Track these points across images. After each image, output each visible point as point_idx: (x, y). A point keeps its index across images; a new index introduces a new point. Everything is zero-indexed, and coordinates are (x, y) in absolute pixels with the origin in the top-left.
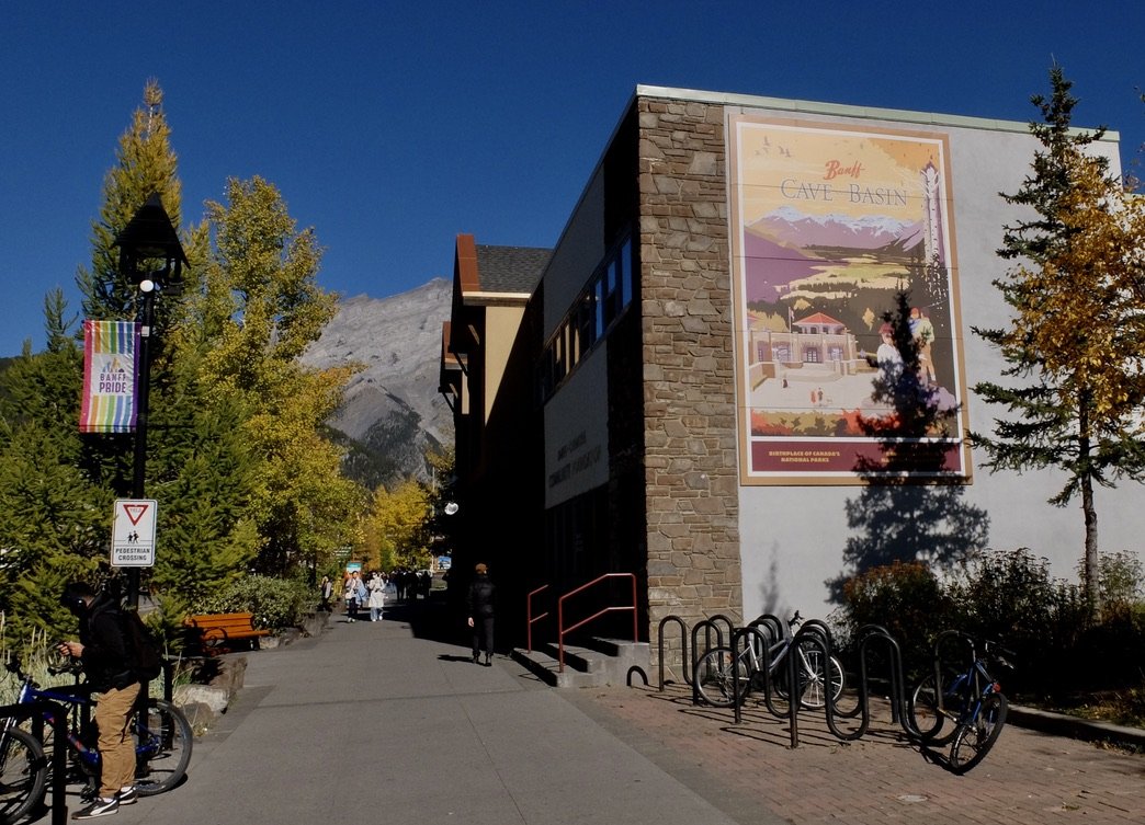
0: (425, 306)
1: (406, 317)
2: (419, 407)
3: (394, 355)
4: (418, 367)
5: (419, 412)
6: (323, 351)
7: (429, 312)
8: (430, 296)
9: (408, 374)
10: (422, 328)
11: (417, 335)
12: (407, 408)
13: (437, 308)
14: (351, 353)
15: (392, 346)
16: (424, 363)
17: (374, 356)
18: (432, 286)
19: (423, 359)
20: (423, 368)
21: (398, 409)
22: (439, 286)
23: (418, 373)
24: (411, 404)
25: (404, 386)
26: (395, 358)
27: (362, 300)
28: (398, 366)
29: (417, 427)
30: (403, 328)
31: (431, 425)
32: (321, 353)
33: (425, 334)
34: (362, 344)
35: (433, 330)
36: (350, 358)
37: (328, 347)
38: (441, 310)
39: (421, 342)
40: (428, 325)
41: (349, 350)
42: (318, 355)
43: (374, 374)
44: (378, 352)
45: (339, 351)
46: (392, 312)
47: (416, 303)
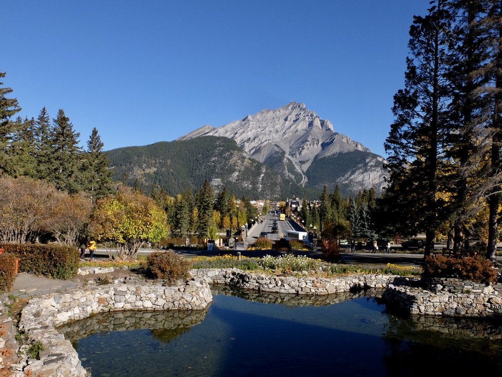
1: (281, 116)
2: (285, 148)
3: (277, 130)
7: (289, 114)
8: (289, 108)
11: (285, 123)
12: (282, 149)
15: (276, 127)
17: (271, 131)
21: (278, 150)
22: (292, 104)
23: (285, 136)
25: (280, 141)
26: (277, 131)
27: (266, 111)
28: (278, 134)
29: (285, 156)
31: (289, 155)
32: (254, 131)
33: (287, 122)
34: (266, 127)
35: (290, 120)
36: (263, 132)
37: (256, 129)
38: (293, 113)
39: (286, 125)
40: (289, 119)
41: (262, 129)
42: (253, 132)
43: (271, 138)
44: (271, 129)
45: (259, 130)
46: (276, 115)
47: (284, 111)
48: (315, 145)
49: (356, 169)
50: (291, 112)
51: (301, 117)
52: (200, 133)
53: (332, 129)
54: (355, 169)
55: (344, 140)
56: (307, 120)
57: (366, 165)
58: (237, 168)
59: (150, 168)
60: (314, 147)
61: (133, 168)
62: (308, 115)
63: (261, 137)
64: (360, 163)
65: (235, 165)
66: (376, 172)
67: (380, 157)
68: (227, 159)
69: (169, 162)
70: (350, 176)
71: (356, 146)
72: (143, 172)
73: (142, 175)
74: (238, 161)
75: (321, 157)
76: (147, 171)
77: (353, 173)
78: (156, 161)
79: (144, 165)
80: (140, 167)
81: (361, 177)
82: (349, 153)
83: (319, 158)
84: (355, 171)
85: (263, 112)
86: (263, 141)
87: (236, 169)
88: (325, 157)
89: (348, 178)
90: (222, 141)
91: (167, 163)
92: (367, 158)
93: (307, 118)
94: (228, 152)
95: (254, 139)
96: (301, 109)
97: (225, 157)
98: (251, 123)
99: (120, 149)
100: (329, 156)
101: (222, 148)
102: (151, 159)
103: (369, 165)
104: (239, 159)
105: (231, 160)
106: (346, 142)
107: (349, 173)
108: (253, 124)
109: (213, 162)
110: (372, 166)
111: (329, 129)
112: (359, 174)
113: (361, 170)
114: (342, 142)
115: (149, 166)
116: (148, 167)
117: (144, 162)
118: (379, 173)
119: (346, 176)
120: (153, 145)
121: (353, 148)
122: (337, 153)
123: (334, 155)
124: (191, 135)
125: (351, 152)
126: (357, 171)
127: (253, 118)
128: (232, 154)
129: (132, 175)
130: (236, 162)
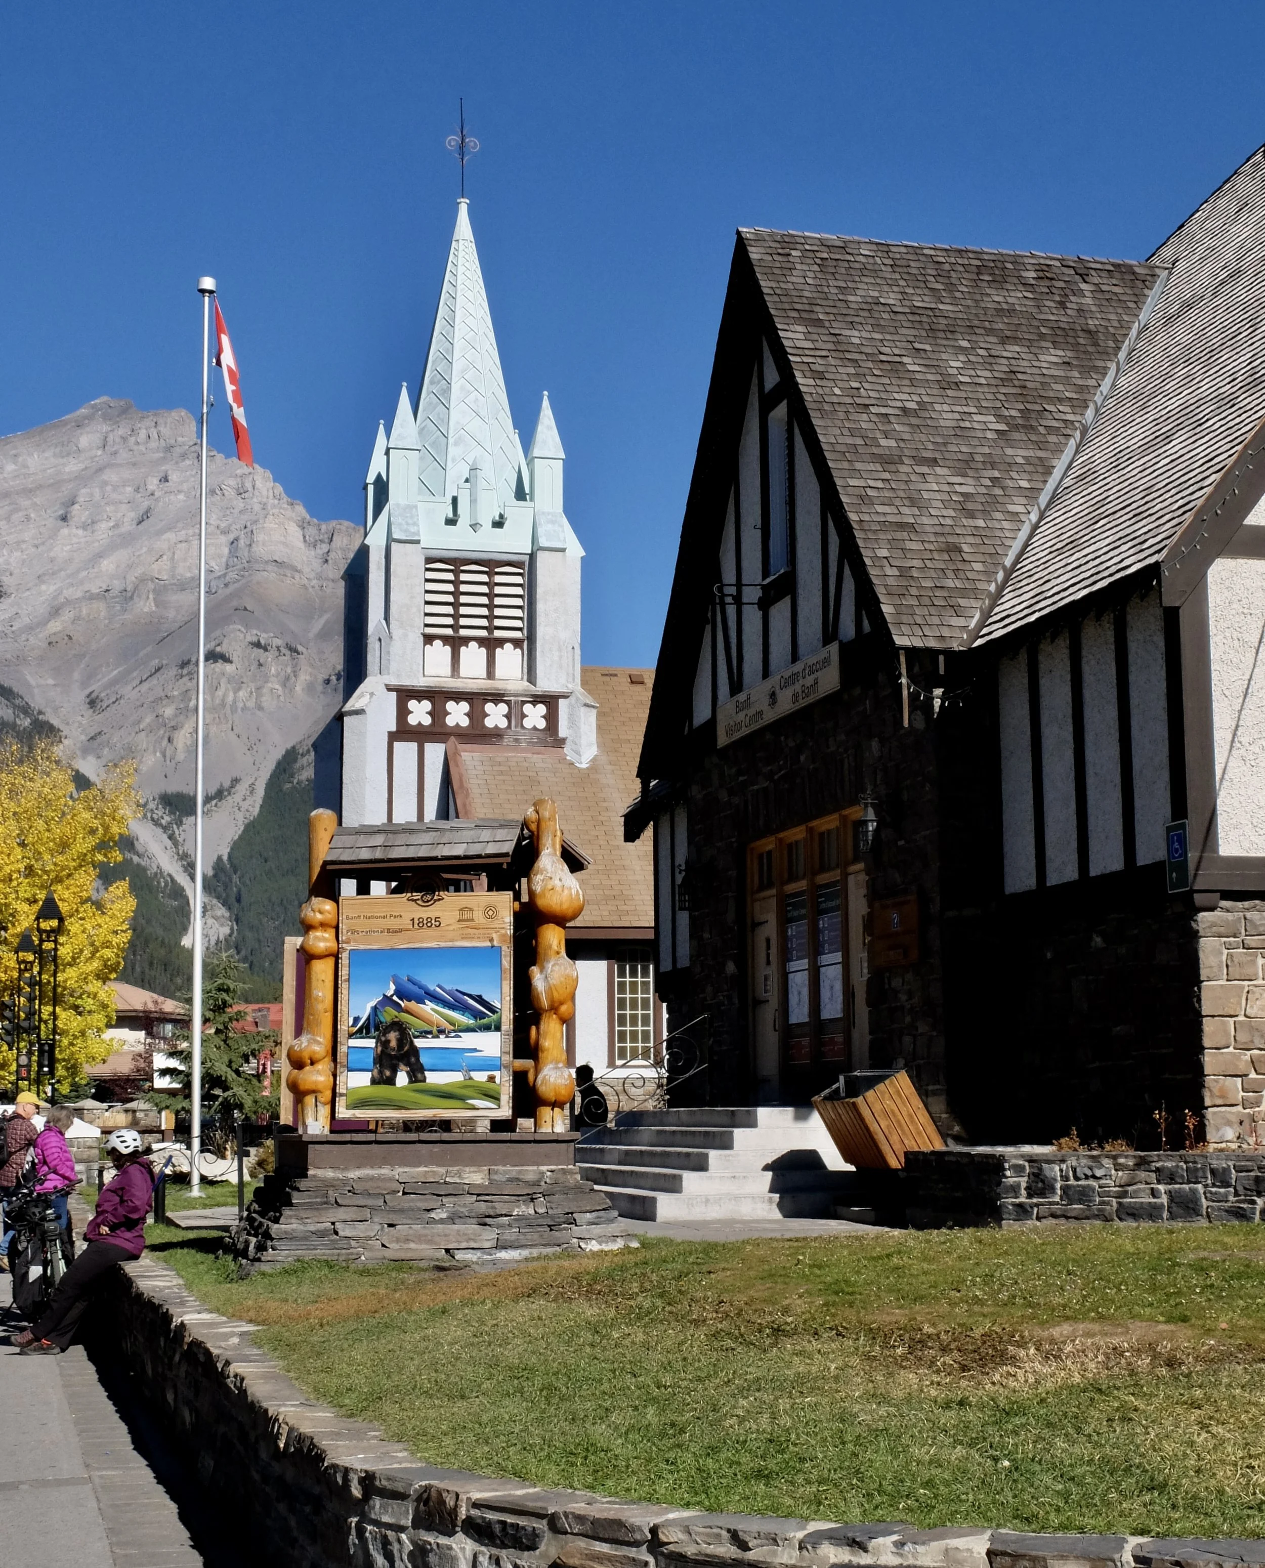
0: (73, 466)
1: (28, 492)
2: (56, 709)
4: (55, 612)
5: (55, 722)
7: (82, 479)
8: (87, 439)
9: (30, 629)
10: (64, 518)
12: (26, 710)
13: (100, 470)
16: (68, 602)
18: (90, 417)
19: (69, 593)
20: (67, 615)
22: (106, 418)
23: (55, 626)
24: (36, 702)
25: (21, 659)
30: (17, 517)
31: (85, 751)
33: (70, 533)
35: (90, 523)
38: (110, 475)
39: (61, 551)
40: (79, 511)
47: (49, 458)
51: (173, 500)
56: (213, 519)
93: (212, 506)
96: (170, 449)
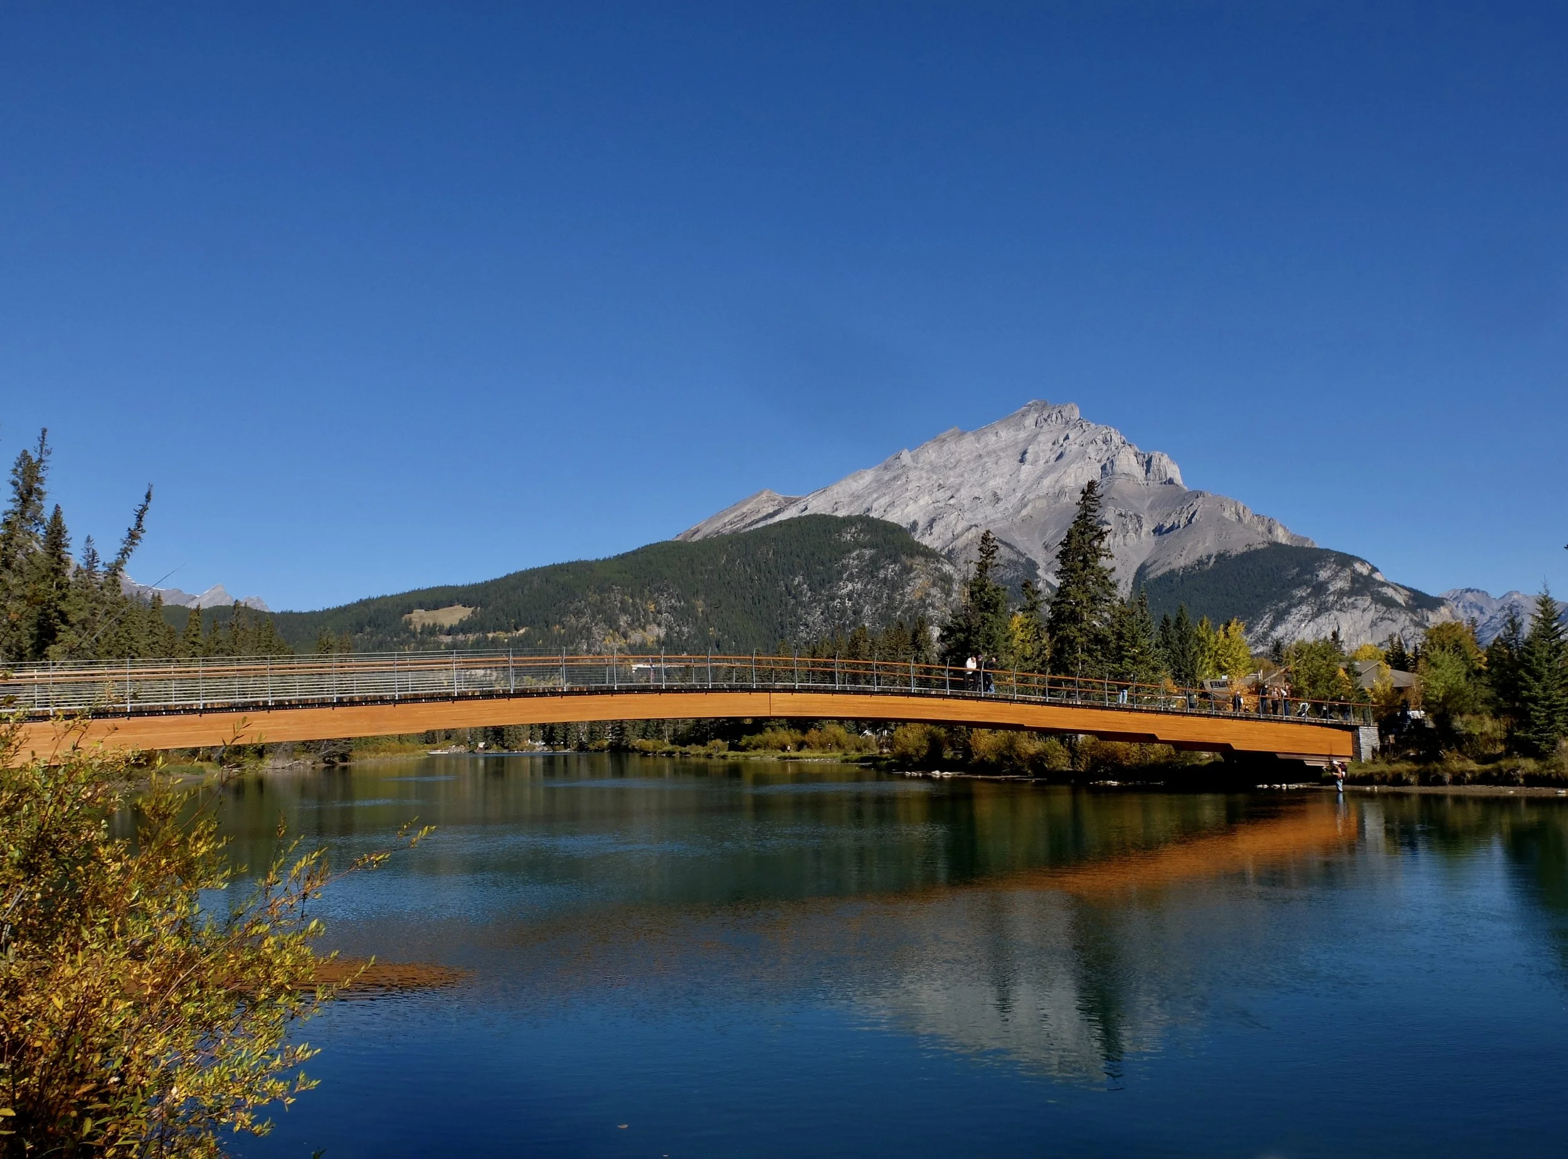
0: (1022, 435)
1: (1003, 450)
2: (1030, 552)
3: (995, 494)
4: (1024, 506)
6: (927, 497)
7: (1028, 441)
8: (1028, 421)
9: (1013, 514)
10: (1022, 461)
11: (1019, 470)
12: (1023, 555)
14: (952, 497)
15: (992, 483)
16: (1029, 501)
17: (976, 498)
18: (1029, 411)
19: (1029, 496)
20: (1029, 507)
21: (1014, 557)
22: (1036, 410)
23: (1024, 512)
24: (1023, 548)
25: (1013, 529)
26: (996, 498)
27: (953, 434)
28: (1001, 506)
29: (1037, 576)
30: (1000, 462)
31: (1047, 571)
32: (925, 500)
33: (1026, 467)
34: (961, 484)
35: (1035, 462)
36: (952, 502)
37: (931, 493)
38: (1041, 438)
39: (1023, 476)
40: (1029, 457)
41: (949, 494)
42: (922, 502)
43: (979, 518)
44: (977, 492)
45: (941, 495)
46: (986, 445)
47: (1012, 432)
48: (1132, 534)
49: (1291, 606)
50: (1036, 436)
51: (1073, 448)
52: (744, 516)
53: (1178, 479)
54: (1283, 605)
55: (1226, 514)
56: (1093, 456)
57: (1320, 588)
58: (931, 612)
59: (644, 629)
60: (1128, 540)
61: (589, 630)
62: (1093, 442)
63: (953, 516)
64: (1299, 586)
65: (924, 605)
66: (1357, 613)
67: (1363, 562)
68: (894, 586)
69: (700, 605)
70: (1272, 627)
71: (1270, 531)
72: (622, 642)
73: (620, 650)
74: (934, 591)
75: (1159, 573)
76: (636, 637)
77: (1280, 618)
78: (657, 603)
79: (623, 620)
80: (612, 623)
81: (1308, 630)
82: (1250, 556)
83: (1152, 576)
84: (1287, 612)
85: (944, 440)
86: (959, 529)
87: (930, 618)
88: (1172, 572)
89: (1265, 635)
90: (861, 531)
91: (694, 607)
92: (1322, 567)
93: (1091, 450)
94: (895, 562)
95: (931, 524)
96: (1067, 423)
97: (886, 578)
98: (912, 475)
99: (533, 572)
100: (1185, 568)
101: (868, 553)
102: (641, 599)
103: (1332, 589)
104: (934, 585)
105: (908, 589)
106: (1234, 518)
107: (1268, 619)
108: (921, 478)
109: (850, 596)
110: (1341, 593)
111: (1171, 481)
112: (1302, 621)
113: (1305, 609)
114: (1221, 520)
115: (638, 620)
116: (639, 623)
117: (624, 610)
118: (1370, 615)
119: (1259, 629)
120: (634, 553)
121: (1261, 539)
122: (1209, 557)
123: (1200, 562)
124: (717, 525)
125: (1257, 551)
126: (1294, 610)
127: (915, 459)
128: (908, 570)
129: (588, 651)
130: (928, 595)
